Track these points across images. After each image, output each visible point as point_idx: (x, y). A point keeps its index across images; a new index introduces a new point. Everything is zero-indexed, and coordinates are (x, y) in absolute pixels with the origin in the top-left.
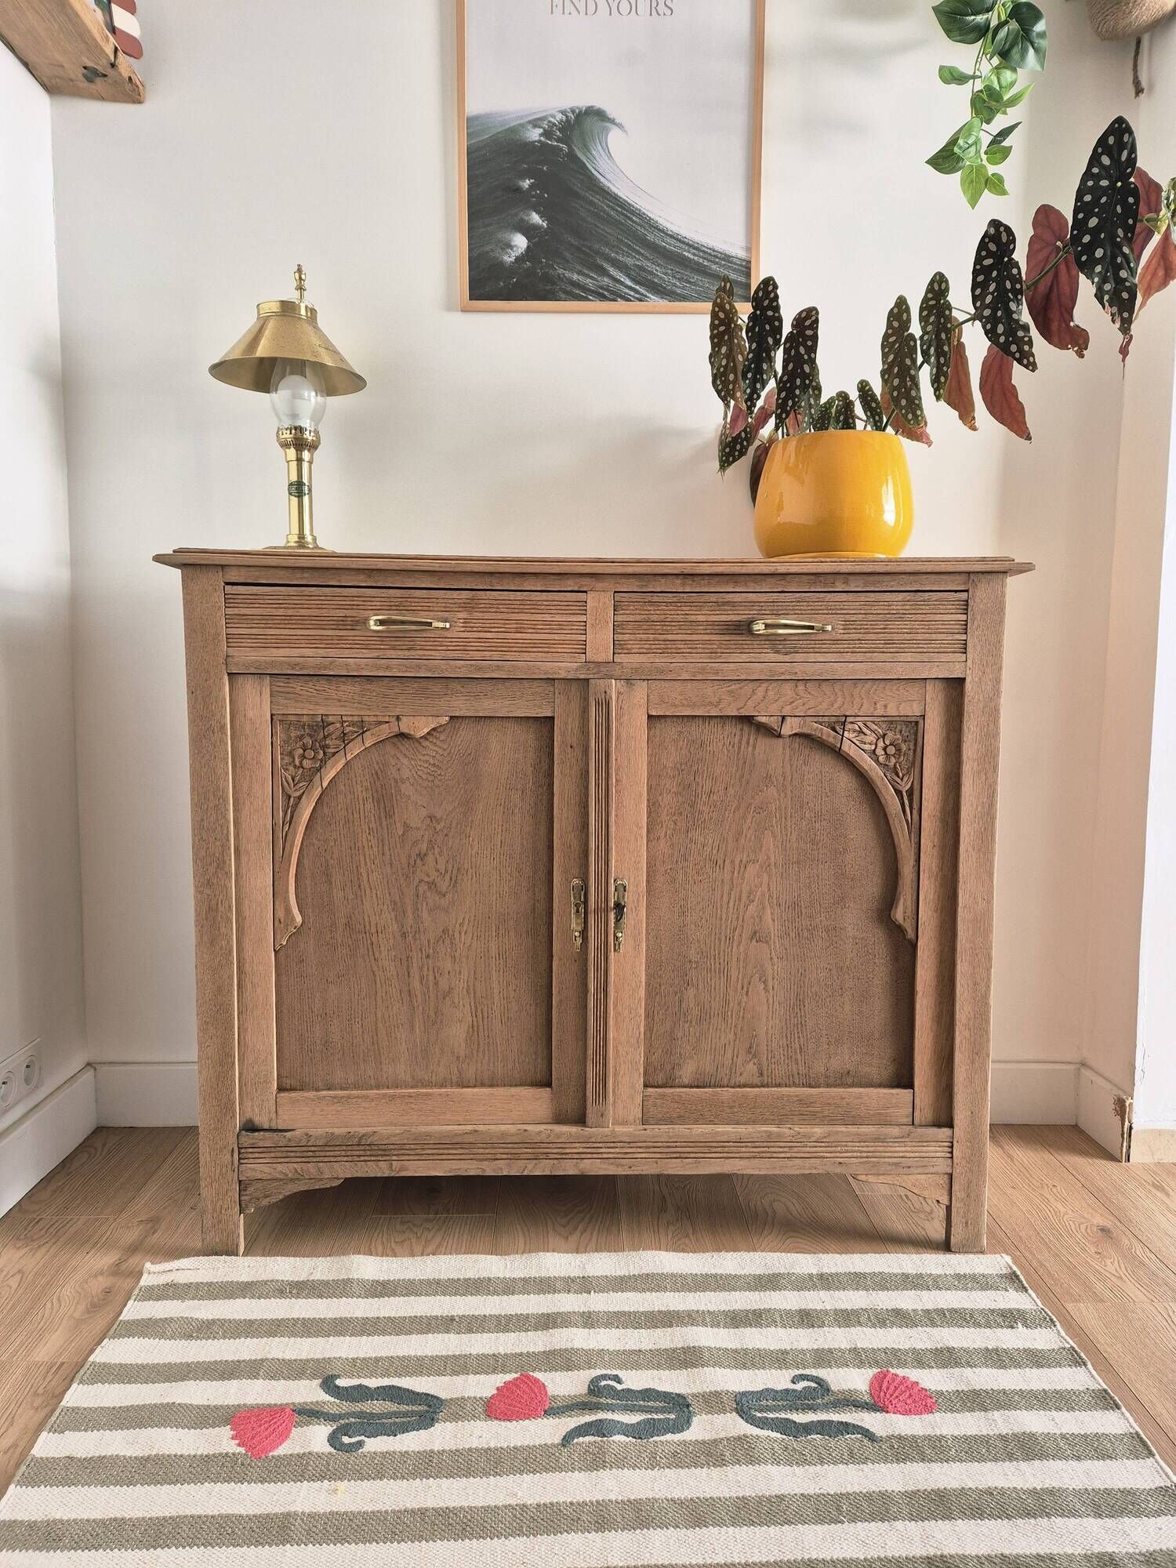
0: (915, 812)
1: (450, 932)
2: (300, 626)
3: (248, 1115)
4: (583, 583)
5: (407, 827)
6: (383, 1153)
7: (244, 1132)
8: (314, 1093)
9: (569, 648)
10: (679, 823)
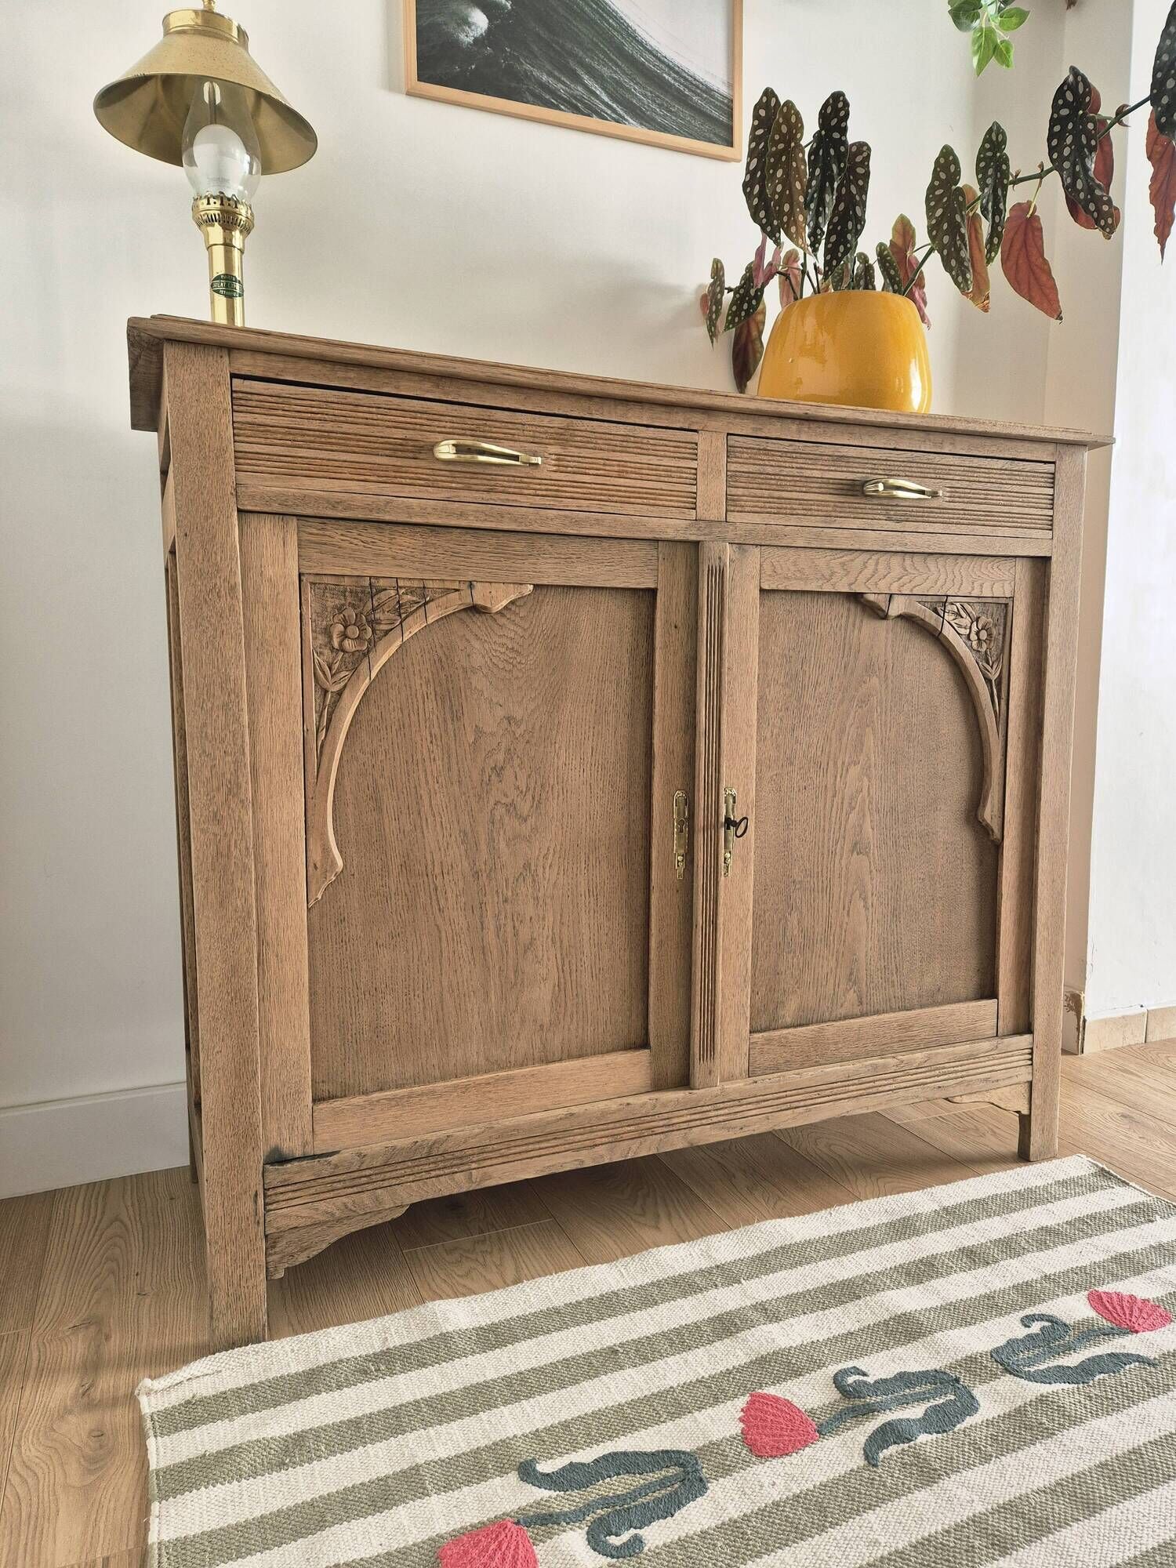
0: (1003, 703)
1: (533, 868)
2: (343, 448)
3: (274, 1141)
4: (693, 420)
5: (478, 731)
6: (459, 1162)
7: (268, 1166)
8: (364, 1098)
9: (678, 501)
10: (784, 721)
